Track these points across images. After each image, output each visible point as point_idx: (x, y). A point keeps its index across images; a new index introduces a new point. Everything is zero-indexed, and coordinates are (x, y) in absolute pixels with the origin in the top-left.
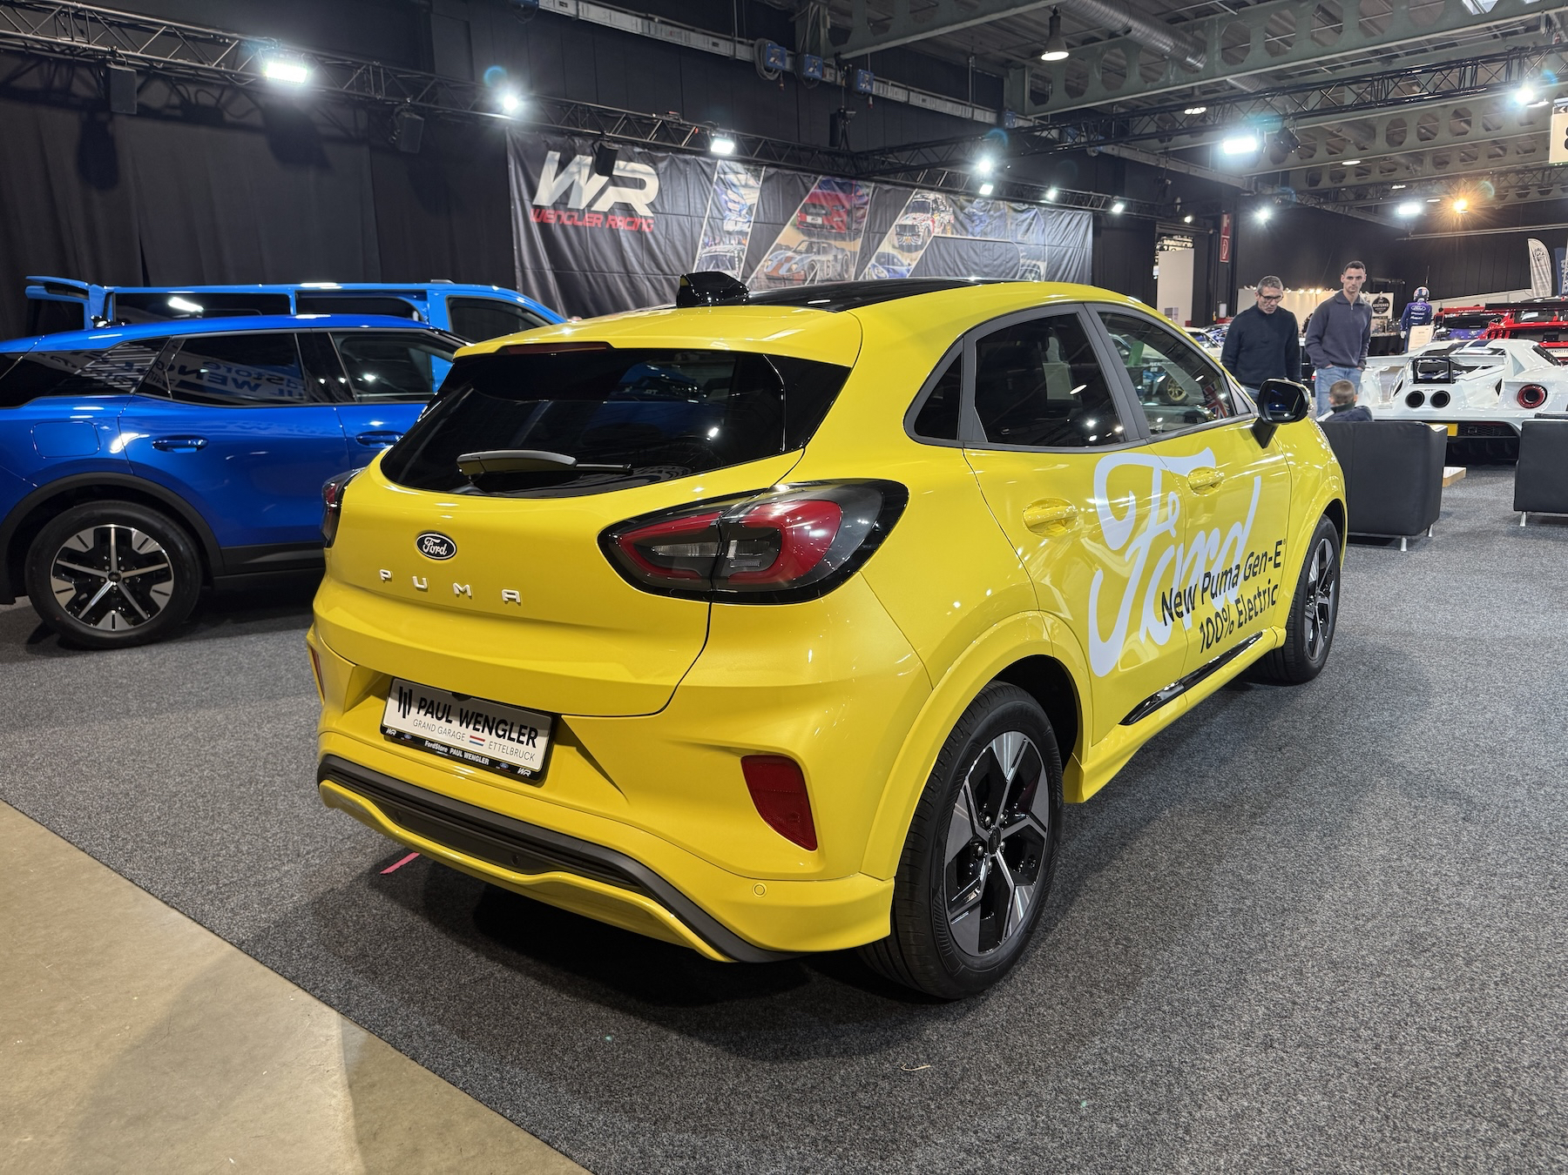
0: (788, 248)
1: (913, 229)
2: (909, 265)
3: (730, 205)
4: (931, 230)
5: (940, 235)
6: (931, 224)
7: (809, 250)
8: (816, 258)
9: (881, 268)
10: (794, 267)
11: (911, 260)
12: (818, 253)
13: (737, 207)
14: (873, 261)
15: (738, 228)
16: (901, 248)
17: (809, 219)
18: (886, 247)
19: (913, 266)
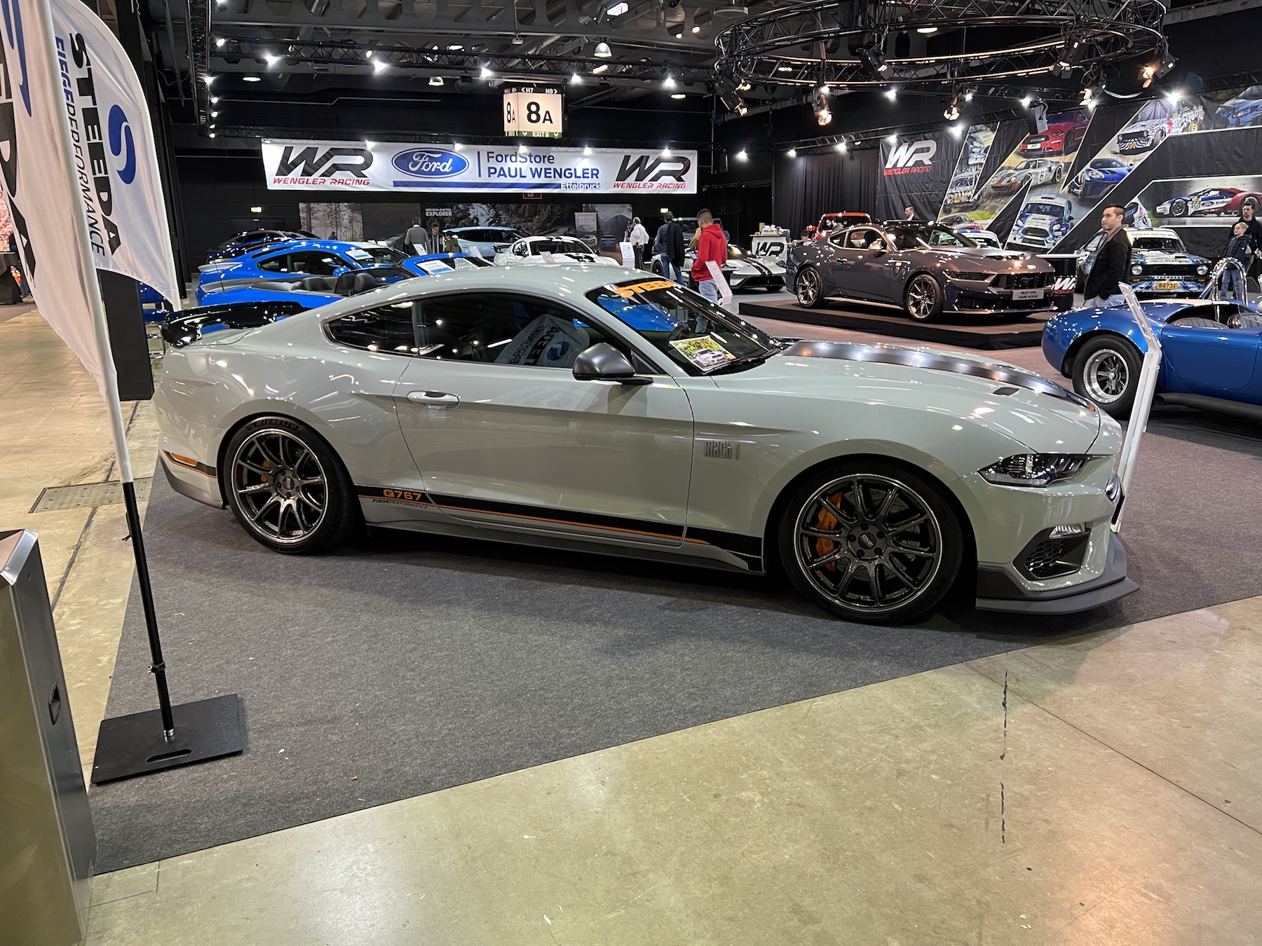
0: (1010, 168)
1: (1139, 135)
2: (1131, 165)
3: (974, 150)
4: (1167, 131)
5: (1180, 134)
6: (1166, 126)
7: (1027, 167)
8: (1031, 171)
9: (1096, 171)
10: (1013, 179)
11: (1134, 161)
12: (1034, 167)
13: (979, 150)
14: (1088, 166)
15: (976, 162)
16: (1123, 153)
17: (1030, 147)
18: (1104, 154)
19: (1136, 166)
